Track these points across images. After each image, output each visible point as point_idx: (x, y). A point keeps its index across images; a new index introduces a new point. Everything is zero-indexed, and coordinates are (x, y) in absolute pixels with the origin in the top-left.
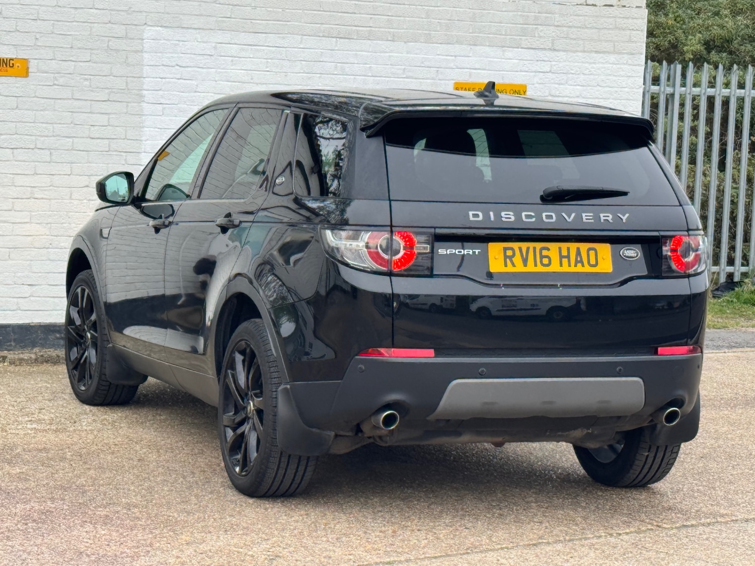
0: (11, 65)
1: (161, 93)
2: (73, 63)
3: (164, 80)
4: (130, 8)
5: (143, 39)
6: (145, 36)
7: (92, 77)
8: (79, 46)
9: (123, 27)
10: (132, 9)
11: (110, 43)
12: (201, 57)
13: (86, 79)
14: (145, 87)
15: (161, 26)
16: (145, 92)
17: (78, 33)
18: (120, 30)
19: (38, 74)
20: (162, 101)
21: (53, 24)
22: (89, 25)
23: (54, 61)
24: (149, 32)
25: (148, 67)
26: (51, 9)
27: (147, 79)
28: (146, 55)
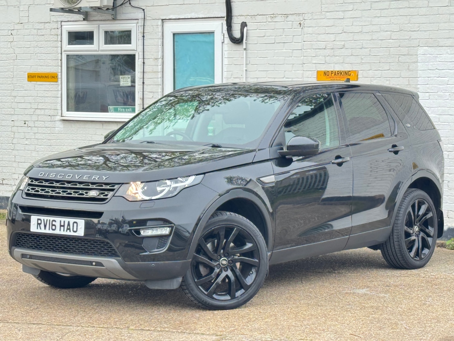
0: (349, 74)
1: (428, 86)
2: (381, 71)
3: (429, 78)
4: (410, 37)
5: (418, 55)
6: (419, 52)
7: (390, 79)
8: (383, 61)
9: (407, 48)
10: (412, 38)
11: (400, 59)
12: (450, 63)
13: (387, 80)
14: (419, 83)
15: (427, 46)
16: (419, 86)
17: (383, 54)
18: (404, 51)
19: (363, 78)
20: (429, 91)
21: (370, 50)
22: (389, 49)
23: (371, 71)
24: (421, 51)
25: (420, 71)
26: (368, 41)
27: (420, 78)
28: (419, 64)
